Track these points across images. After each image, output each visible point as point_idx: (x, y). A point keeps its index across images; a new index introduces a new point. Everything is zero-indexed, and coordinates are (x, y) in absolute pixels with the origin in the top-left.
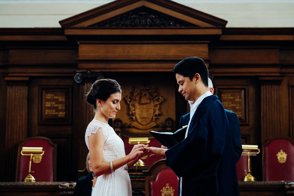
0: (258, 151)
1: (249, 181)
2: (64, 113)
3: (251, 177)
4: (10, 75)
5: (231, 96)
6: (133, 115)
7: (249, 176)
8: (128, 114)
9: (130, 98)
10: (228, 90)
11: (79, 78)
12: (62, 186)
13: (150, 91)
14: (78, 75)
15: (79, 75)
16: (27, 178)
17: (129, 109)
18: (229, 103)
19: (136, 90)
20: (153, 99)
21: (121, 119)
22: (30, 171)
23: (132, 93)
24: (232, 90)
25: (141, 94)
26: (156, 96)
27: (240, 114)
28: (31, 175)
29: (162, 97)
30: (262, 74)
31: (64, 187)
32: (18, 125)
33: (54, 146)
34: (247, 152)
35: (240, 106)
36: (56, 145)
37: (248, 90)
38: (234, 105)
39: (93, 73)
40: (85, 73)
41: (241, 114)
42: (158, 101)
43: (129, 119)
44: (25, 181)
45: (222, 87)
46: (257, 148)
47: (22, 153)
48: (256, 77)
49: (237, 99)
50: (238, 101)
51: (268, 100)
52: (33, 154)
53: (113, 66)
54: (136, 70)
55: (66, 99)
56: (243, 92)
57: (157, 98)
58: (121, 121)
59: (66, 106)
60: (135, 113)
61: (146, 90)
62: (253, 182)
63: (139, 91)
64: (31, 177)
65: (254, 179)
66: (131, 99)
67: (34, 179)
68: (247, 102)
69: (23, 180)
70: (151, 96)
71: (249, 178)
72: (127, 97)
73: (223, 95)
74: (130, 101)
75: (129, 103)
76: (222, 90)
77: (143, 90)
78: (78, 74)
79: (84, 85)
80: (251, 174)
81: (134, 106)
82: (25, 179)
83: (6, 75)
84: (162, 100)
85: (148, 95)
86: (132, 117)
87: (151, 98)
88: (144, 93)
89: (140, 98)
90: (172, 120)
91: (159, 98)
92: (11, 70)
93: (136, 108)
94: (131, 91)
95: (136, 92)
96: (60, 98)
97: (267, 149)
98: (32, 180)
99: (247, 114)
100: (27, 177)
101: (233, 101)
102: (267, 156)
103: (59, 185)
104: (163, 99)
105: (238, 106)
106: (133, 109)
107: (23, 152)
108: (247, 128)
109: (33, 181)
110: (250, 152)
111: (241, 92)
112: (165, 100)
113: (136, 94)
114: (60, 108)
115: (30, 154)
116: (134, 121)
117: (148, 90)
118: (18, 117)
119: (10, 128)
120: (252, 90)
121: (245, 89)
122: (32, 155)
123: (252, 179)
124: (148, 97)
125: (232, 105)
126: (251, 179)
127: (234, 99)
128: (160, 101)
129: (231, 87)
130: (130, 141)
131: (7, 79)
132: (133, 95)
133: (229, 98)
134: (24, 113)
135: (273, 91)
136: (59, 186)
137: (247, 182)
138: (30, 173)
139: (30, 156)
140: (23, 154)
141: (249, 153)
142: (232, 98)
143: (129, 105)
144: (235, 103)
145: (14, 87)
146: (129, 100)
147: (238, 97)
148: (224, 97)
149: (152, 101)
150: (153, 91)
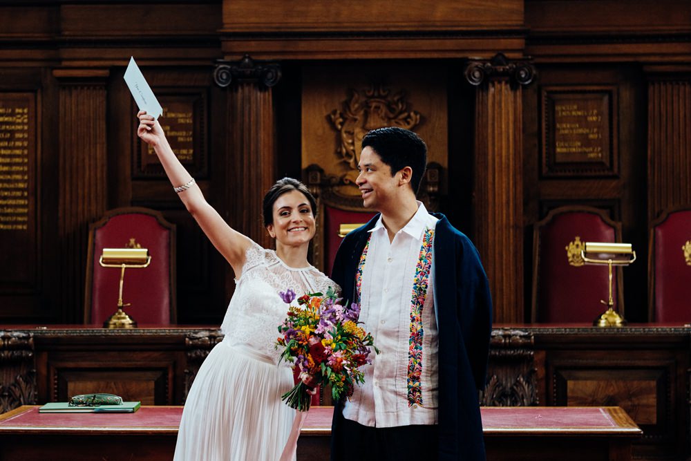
0: (632, 258)
1: (611, 326)
2: (191, 151)
3: (615, 317)
4: (65, 64)
5: (578, 109)
6: (349, 155)
7: (611, 315)
8: (339, 154)
9: (341, 116)
10: (571, 96)
11: (224, 76)
12: (192, 339)
13: (389, 99)
14: (221, 69)
15: (224, 68)
16: (114, 321)
17: (339, 141)
18: (573, 126)
19: (356, 96)
20: (395, 118)
21: (322, 165)
22: (120, 304)
23: (346, 105)
24: (579, 96)
25: (366, 106)
26: (401, 112)
27: (598, 153)
28: (123, 311)
29: (416, 113)
30: (652, 59)
31: (197, 341)
32: (86, 180)
33: (169, 229)
34: (608, 259)
35: (598, 133)
36: (174, 227)
37: (618, 94)
38: (586, 131)
39: (256, 63)
40: (238, 63)
41: (601, 151)
42: (408, 123)
43: (341, 164)
44: (112, 327)
45: (558, 89)
46: (630, 251)
47: (103, 262)
48: (638, 66)
49: (592, 115)
50: (593, 122)
51: (664, 119)
52: (126, 264)
53: (303, 45)
54: (355, 56)
55: (194, 118)
56: (606, 99)
57: (406, 114)
58: (322, 171)
59: (194, 136)
60: (354, 151)
61: (380, 96)
62: (618, 329)
63: (363, 99)
64: (124, 318)
65: (621, 323)
66: (345, 119)
67: (131, 322)
68: (615, 123)
69: (106, 325)
70: (391, 110)
71: (611, 319)
72: (334, 112)
73: (558, 108)
74: (342, 124)
75: (339, 127)
76: (558, 96)
77: (373, 97)
78: (221, 66)
79: (237, 91)
80: (613, 310)
81: (351, 134)
82: (111, 322)
83: (57, 62)
84: (416, 120)
85: (384, 109)
86: (346, 159)
87: (392, 116)
88: (374, 105)
89: (366, 115)
90: (440, 167)
91: (409, 116)
92: (66, 53)
93: (355, 139)
94: (344, 99)
95: (357, 102)
96: (180, 115)
97: (660, 233)
98: (127, 323)
99: (615, 151)
100: (114, 317)
101: (582, 121)
102: (660, 250)
103: (185, 336)
104: (418, 117)
105: (593, 133)
106: (350, 141)
107: (103, 259)
108: (614, 183)
109: (127, 327)
110: (613, 259)
111: (601, 99)
112: (423, 120)
113: (356, 106)
114: (181, 139)
115: (121, 264)
116: (352, 169)
117: (384, 97)
118: (87, 160)
119: (68, 188)
120: (626, 96)
121: (610, 93)
122: (124, 266)
123: (618, 320)
124: (383, 114)
125: (581, 131)
126: (615, 323)
127: (586, 117)
128: (412, 123)
129: (579, 88)
130: (342, 230)
131: (59, 73)
132: (350, 110)
133: (574, 113)
134: (100, 152)
135: (675, 98)
136: (187, 339)
137: (605, 328)
138: (121, 308)
139: (121, 268)
140: (103, 265)
141: (610, 261)
142: (579, 113)
143: (339, 132)
144: (589, 125)
145: (74, 93)
146: (341, 120)
147: (595, 112)
148: (562, 111)
149: (393, 121)
150: (396, 99)
